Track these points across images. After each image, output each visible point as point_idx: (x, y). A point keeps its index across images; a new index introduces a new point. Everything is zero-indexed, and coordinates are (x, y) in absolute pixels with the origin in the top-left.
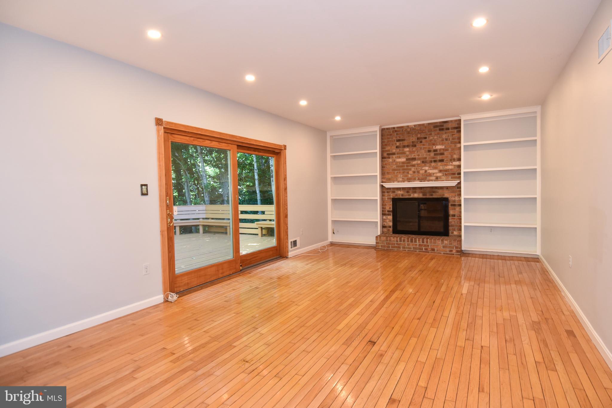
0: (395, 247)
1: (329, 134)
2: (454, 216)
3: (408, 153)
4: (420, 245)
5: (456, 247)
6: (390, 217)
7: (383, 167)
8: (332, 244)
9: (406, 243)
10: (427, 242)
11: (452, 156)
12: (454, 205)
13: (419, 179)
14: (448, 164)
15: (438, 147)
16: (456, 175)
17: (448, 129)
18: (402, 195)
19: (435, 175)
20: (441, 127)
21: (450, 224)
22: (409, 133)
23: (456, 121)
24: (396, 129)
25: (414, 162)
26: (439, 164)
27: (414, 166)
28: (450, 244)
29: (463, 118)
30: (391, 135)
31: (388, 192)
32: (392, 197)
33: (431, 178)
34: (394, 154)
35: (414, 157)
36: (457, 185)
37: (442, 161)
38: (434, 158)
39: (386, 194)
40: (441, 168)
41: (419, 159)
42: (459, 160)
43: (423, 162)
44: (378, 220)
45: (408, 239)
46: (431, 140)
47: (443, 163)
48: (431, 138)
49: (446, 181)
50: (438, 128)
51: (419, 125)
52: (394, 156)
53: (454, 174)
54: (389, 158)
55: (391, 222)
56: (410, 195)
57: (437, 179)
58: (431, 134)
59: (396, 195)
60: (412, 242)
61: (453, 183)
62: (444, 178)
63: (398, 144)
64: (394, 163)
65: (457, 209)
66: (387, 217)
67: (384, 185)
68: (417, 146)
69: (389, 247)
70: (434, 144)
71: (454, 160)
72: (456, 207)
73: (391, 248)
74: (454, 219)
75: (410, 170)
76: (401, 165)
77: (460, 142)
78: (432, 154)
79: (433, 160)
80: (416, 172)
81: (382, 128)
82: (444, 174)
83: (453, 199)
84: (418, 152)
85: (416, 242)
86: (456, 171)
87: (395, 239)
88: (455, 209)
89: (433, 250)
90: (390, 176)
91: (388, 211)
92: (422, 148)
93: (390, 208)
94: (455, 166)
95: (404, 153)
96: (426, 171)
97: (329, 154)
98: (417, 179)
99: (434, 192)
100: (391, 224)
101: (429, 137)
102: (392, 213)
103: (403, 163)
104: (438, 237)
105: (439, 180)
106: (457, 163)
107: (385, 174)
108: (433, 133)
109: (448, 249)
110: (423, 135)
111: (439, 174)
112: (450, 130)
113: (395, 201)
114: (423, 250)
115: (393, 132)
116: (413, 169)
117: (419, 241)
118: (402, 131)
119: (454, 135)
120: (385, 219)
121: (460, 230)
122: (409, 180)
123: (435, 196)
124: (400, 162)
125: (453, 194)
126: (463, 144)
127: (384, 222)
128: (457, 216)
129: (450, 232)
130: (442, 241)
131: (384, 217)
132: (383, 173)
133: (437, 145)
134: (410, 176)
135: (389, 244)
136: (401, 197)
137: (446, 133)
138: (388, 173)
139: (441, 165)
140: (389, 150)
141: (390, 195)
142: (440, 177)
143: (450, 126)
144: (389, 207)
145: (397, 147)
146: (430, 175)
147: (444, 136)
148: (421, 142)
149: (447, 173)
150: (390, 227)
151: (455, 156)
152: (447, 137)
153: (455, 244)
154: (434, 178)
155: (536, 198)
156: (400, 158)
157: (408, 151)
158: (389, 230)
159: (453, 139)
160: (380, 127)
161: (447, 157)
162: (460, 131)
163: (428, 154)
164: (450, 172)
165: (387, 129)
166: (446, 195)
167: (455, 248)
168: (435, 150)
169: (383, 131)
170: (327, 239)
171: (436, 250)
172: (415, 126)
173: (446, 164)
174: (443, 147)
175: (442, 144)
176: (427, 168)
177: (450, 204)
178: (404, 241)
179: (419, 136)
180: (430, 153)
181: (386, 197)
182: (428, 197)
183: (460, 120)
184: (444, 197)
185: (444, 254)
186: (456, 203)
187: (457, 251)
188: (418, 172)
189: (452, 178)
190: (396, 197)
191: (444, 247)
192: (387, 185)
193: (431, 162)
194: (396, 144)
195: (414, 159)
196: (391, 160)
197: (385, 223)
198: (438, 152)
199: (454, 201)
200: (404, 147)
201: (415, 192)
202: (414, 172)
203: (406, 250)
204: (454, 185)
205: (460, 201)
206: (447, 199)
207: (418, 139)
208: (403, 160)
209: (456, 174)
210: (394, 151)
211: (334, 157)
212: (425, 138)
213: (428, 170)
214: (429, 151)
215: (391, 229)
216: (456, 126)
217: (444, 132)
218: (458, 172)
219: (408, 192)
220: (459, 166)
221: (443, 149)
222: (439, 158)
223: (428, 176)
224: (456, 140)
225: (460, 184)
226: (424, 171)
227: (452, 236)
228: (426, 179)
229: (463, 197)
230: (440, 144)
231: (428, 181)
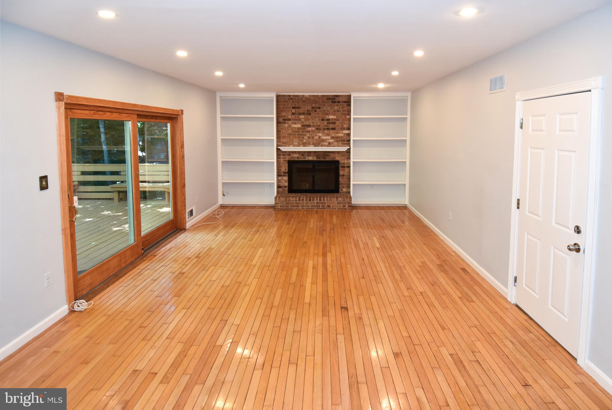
0: (294, 206)
1: (218, 95)
2: (343, 175)
3: (303, 120)
4: (317, 203)
5: (349, 203)
6: (286, 178)
7: (278, 131)
8: (222, 207)
9: (305, 202)
10: (324, 200)
11: (342, 125)
12: (344, 167)
13: (313, 144)
14: (339, 132)
15: (331, 117)
16: (346, 142)
17: (339, 102)
18: (298, 158)
19: (328, 141)
20: (333, 100)
21: (340, 183)
22: (304, 102)
23: (346, 96)
24: (292, 97)
25: (309, 129)
26: (332, 131)
27: (309, 132)
28: (343, 201)
29: (353, 95)
30: (287, 102)
31: (283, 155)
32: (287, 159)
33: (324, 143)
34: (290, 120)
35: (309, 124)
36: (347, 150)
37: (334, 129)
38: (327, 126)
39: (282, 156)
40: (333, 135)
41: (313, 126)
42: (349, 129)
43: (317, 129)
44: (275, 181)
45: (306, 198)
46: (325, 110)
47: (335, 131)
48: (325, 108)
49: (337, 146)
50: (331, 101)
51: (314, 96)
52: (290, 122)
53: (344, 141)
54: (285, 123)
55: (287, 182)
56: (305, 158)
57: (330, 144)
58: (324, 105)
59: (292, 158)
60: (310, 200)
61: (344, 149)
62: (335, 144)
63: (293, 111)
64: (290, 129)
65: (346, 170)
66: (283, 178)
67: (281, 149)
68: (312, 115)
69: (288, 206)
70: (327, 114)
71: (344, 129)
72: (345, 168)
73: (290, 208)
74: (344, 178)
75: (305, 135)
76: (296, 130)
77: (349, 114)
78: (325, 123)
79: (326, 128)
80: (311, 137)
81: (278, 94)
82: (336, 140)
83: (343, 161)
84: (312, 120)
85: (314, 200)
87: (294, 199)
88: (344, 170)
89: (329, 206)
90: (286, 140)
91: (284, 173)
92: (316, 117)
93: (286, 170)
94: (345, 134)
95: (300, 120)
96: (320, 137)
97: (219, 116)
98: (311, 143)
99: (327, 155)
100: (286, 184)
101: (322, 107)
102: (287, 174)
103: (299, 128)
104: (331, 195)
105: (331, 145)
106: (347, 132)
107: (281, 138)
108: (326, 104)
109: (342, 205)
110: (317, 106)
111: (332, 141)
112: (341, 103)
113: (291, 163)
114: (320, 207)
115: (289, 99)
116: (308, 135)
117: (317, 199)
118: (298, 99)
119: (344, 107)
120: (280, 180)
121: (349, 187)
122: (304, 145)
123: (327, 159)
124: (295, 128)
125: (343, 158)
126: (352, 116)
127: (280, 182)
128: (346, 177)
129: (340, 189)
130: (337, 198)
131: (280, 178)
132: (278, 137)
133: (330, 115)
134: (305, 141)
135: (288, 204)
136: (296, 159)
137: (337, 105)
138: (284, 137)
139: (333, 133)
140: (285, 116)
141: (285, 158)
142: (332, 143)
143: (341, 99)
144: (285, 168)
145: (293, 114)
146: (324, 141)
147: (336, 108)
148: (315, 111)
149: (338, 139)
150: (285, 187)
151: (345, 126)
152: (338, 110)
153: (348, 200)
154: (327, 144)
155: (406, 162)
156: (295, 123)
157: (303, 118)
158: (284, 190)
159: (344, 111)
160: (276, 94)
161: (338, 126)
162: (350, 105)
163: (322, 122)
164: (341, 139)
165: (283, 96)
166: (337, 158)
167: (347, 204)
168: (328, 120)
169: (278, 97)
170: (218, 202)
171: (331, 206)
172: (310, 96)
173: (337, 132)
174: (335, 117)
175: (334, 115)
176: (320, 135)
177: (340, 166)
178: (303, 200)
179: (314, 105)
180: (324, 121)
181: (282, 160)
182: (321, 160)
183: (350, 96)
184: (335, 160)
185: (338, 209)
186: (345, 165)
187: (349, 206)
188: (313, 138)
189: (342, 144)
190: (292, 160)
191: (338, 203)
192: (283, 149)
193: (325, 129)
194: (291, 110)
195: (309, 126)
196: (286, 125)
197: (280, 184)
198: (331, 121)
199: (344, 163)
200: (300, 114)
201: (310, 156)
202: (309, 138)
203: (304, 209)
204: (345, 150)
205: (350, 163)
206: (338, 162)
207: (313, 108)
208: (299, 126)
209: (346, 140)
210: (290, 117)
211: (222, 118)
212: (319, 108)
213: (322, 136)
214: (323, 120)
215: (287, 189)
216: (346, 100)
217: (336, 104)
218: (347, 139)
219: (303, 155)
220: (349, 135)
221: (335, 119)
222: (331, 126)
223: (322, 142)
224: (346, 113)
225: (349, 149)
226: (318, 137)
227: (342, 192)
228: (320, 144)
229: (352, 160)
230: (332, 115)
231: (322, 146)
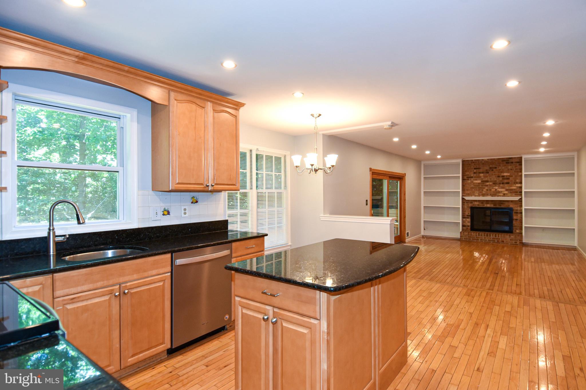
0: (474, 239)
1: (423, 163)
2: (517, 220)
3: (482, 177)
4: (493, 238)
5: (520, 240)
6: (469, 220)
7: (463, 186)
8: (423, 237)
9: (483, 237)
10: (499, 236)
11: (515, 180)
12: (517, 213)
13: (491, 195)
14: (512, 185)
15: (505, 174)
16: (518, 193)
17: (512, 163)
18: (478, 205)
19: (503, 192)
20: (507, 161)
21: (514, 225)
22: (483, 164)
23: (518, 158)
24: (473, 161)
25: (487, 184)
26: (506, 185)
27: (487, 186)
28: (515, 238)
29: (524, 157)
30: (470, 165)
31: (467, 203)
32: (470, 206)
33: (500, 194)
34: (472, 177)
35: (487, 180)
36: (519, 199)
37: (508, 183)
39: (466, 204)
40: (507, 188)
41: (491, 182)
42: (521, 183)
43: (494, 184)
44: (461, 222)
45: (484, 234)
46: (500, 170)
47: (509, 185)
48: (500, 168)
49: (511, 196)
50: (505, 162)
51: (491, 159)
52: (472, 179)
53: (517, 192)
54: (468, 180)
55: (469, 223)
56: (484, 205)
57: (504, 195)
58: (500, 166)
59: (474, 205)
60: (487, 236)
61: (517, 198)
62: (509, 194)
63: (475, 171)
64: (472, 184)
65: (519, 215)
66: (466, 220)
67: (465, 198)
68: (490, 173)
69: (470, 239)
70: (502, 172)
71: (517, 183)
72: (518, 214)
73: (471, 240)
74: (517, 222)
75: (484, 188)
76: (477, 185)
77: (521, 171)
78: (501, 179)
79: (501, 182)
80: (489, 190)
81: (463, 160)
82: (510, 192)
83: (516, 209)
84: (490, 177)
85: (490, 236)
86: (518, 190)
87: (474, 234)
88: (517, 215)
89: (503, 241)
90: (469, 192)
91: (467, 216)
92: (493, 174)
93: (469, 213)
94: (517, 187)
95: (480, 177)
96: (496, 190)
97: (422, 177)
98: (489, 194)
99: (502, 204)
100: (469, 224)
101: (498, 167)
102: (470, 217)
103: (479, 183)
104: (506, 234)
105: (506, 195)
106: (519, 185)
107: (465, 190)
108: (501, 165)
109: (514, 241)
110: (494, 166)
111: (506, 192)
112: (514, 164)
113: (472, 208)
114: (495, 241)
115: (471, 163)
116: (486, 188)
117: (493, 235)
118: (479, 162)
119: (517, 166)
120: (464, 221)
121: (521, 229)
122: (483, 195)
123: (502, 206)
124: (476, 183)
125: (516, 206)
126: (524, 173)
127: (464, 223)
128: (519, 220)
129: (514, 230)
130: (510, 236)
131: (464, 220)
132: (463, 190)
133: (504, 173)
134: (484, 192)
135: (470, 237)
136: (477, 206)
137: (511, 165)
138: (467, 190)
139: (507, 186)
140: (468, 175)
141: (469, 205)
142: (507, 194)
143: (514, 161)
144: (468, 212)
145: (474, 173)
146: (499, 192)
147: (510, 167)
148: (493, 170)
149: (511, 191)
150: (468, 226)
151: (518, 181)
152: (511, 168)
153: (519, 238)
154: (502, 194)
155: (575, 209)
156: (476, 180)
157: (482, 176)
158: (467, 228)
159: (516, 169)
160: (462, 159)
161: (512, 181)
162: (521, 165)
163: (498, 178)
164: (514, 191)
165: (467, 160)
166: (511, 206)
167: (518, 241)
168: (503, 176)
169: (463, 161)
170: (421, 233)
171: (505, 242)
172: (488, 159)
173: (511, 185)
174: (509, 174)
175: (508, 172)
176: (497, 188)
177: (514, 212)
178: (482, 235)
179: (491, 166)
180: (499, 178)
181: (466, 206)
182: (497, 207)
183: (521, 158)
184: (509, 207)
185: (511, 244)
186: (518, 212)
187: (520, 243)
188: (490, 190)
189: (515, 195)
190: (473, 206)
191: (511, 240)
192: (467, 198)
193: (500, 184)
194: (473, 171)
195: (487, 181)
196: (469, 181)
197: (465, 223)
198: (505, 177)
199: (517, 210)
200: (480, 173)
201: (488, 203)
202: (487, 190)
203: (483, 242)
204: (517, 200)
205: (522, 210)
206: (511, 209)
207: (490, 168)
208: (479, 181)
209: (518, 192)
210: (472, 175)
211: (424, 178)
212: (496, 168)
213: (498, 189)
214: (499, 177)
215: (469, 228)
216: (519, 161)
217: (510, 164)
218: (519, 191)
219: (482, 203)
220: (521, 187)
221: (509, 176)
222: (506, 181)
223: (498, 193)
224: (519, 171)
225: (521, 199)
226: (495, 189)
227: (515, 233)
228: (496, 194)
229: (524, 207)
230: (506, 172)
231: (498, 196)
